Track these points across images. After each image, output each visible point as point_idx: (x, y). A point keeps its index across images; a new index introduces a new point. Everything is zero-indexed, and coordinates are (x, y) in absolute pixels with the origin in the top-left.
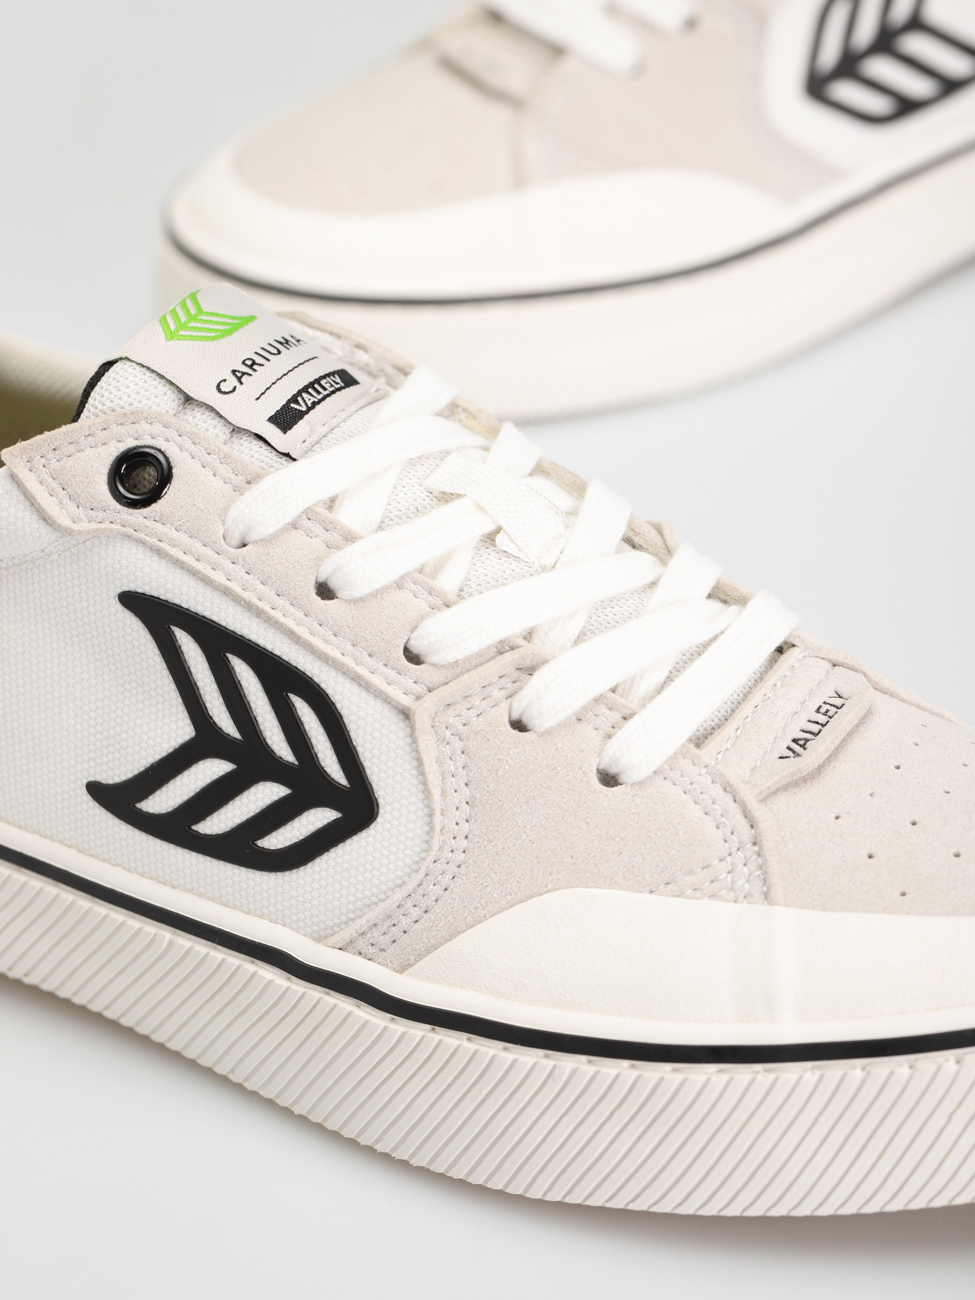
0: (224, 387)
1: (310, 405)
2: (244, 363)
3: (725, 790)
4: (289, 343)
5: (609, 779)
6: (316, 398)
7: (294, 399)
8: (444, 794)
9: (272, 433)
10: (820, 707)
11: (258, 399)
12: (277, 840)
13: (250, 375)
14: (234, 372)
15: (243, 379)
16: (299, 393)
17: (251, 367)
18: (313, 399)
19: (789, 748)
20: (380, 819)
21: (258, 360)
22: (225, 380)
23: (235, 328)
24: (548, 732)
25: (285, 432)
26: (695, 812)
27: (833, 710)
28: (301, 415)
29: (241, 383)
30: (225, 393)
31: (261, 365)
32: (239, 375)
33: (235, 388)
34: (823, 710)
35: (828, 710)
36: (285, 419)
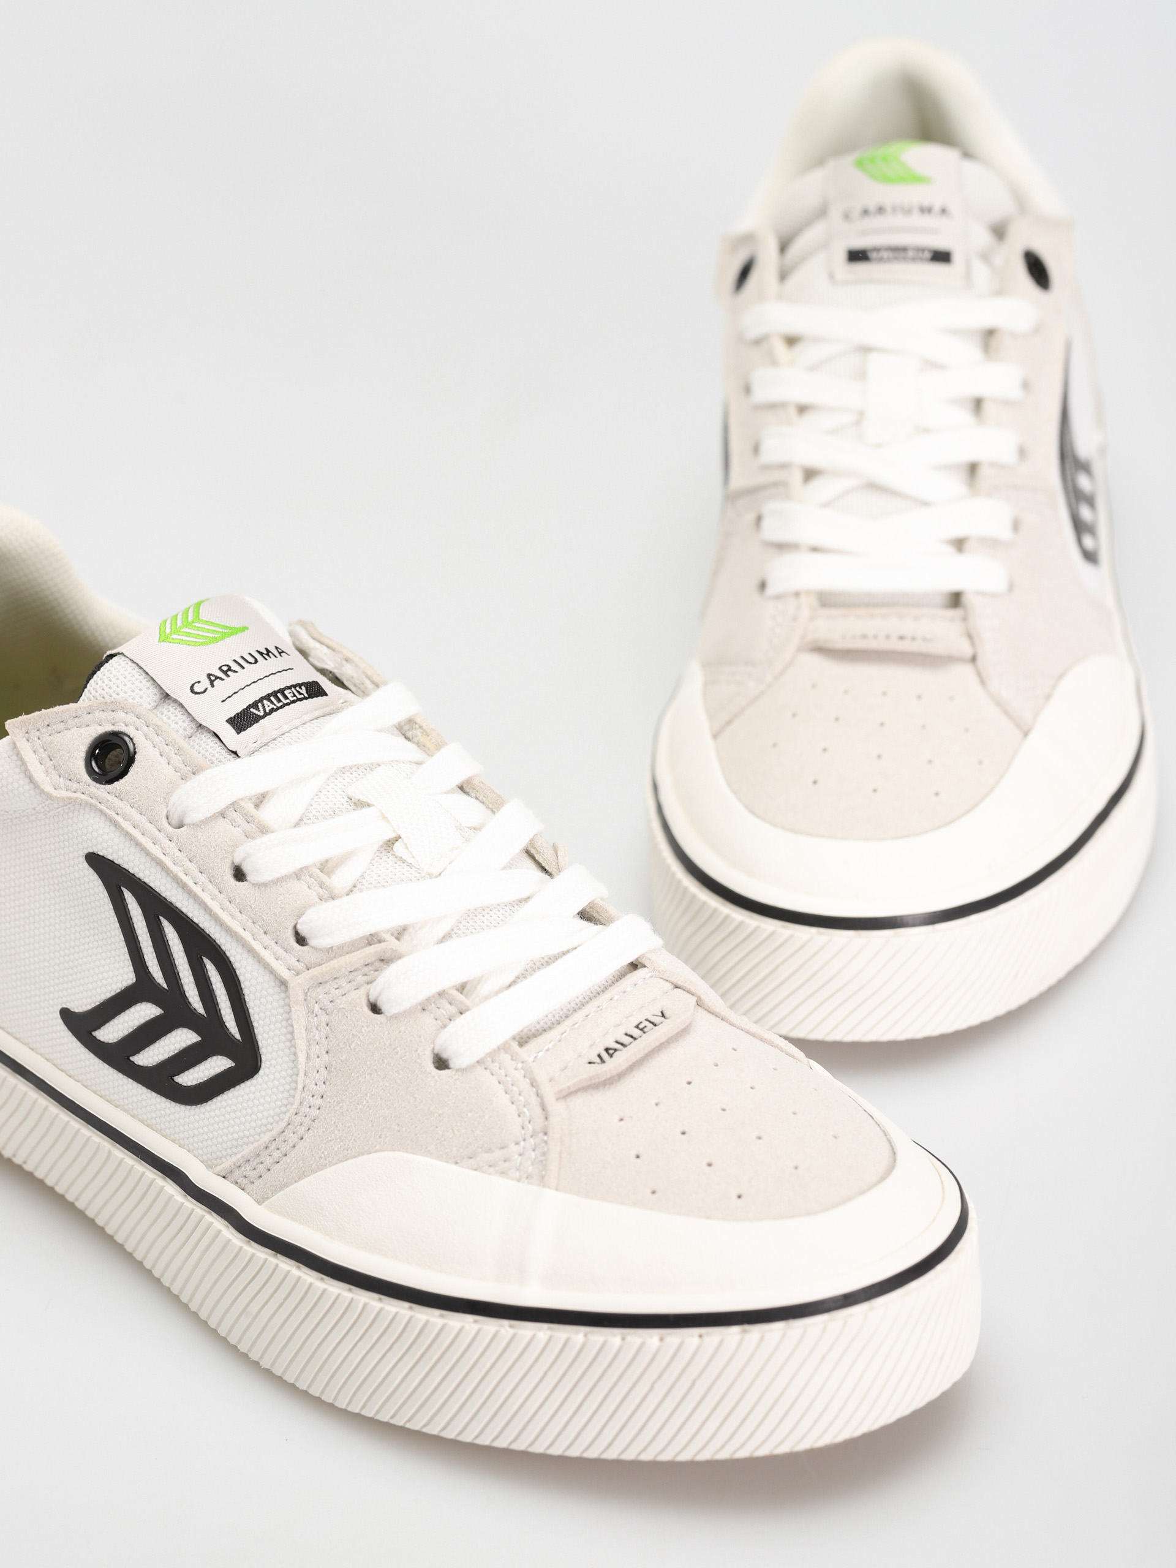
0: (197, 688)
1: (267, 711)
2: (220, 668)
3: (532, 1085)
4: (270, 654)
5: (441, 1063)
6: (275, 705)
7: (255, 705)
8: (308, 1057)
9: (228, 733)
10: (641, 1022)
11: (223, 701)
12: (190, 1078)
13: (223, 680)
14: (209, 675)
15: (215, 683)
16: (261, 700)
17: (225, 673)
18: (272, 706)
19: (599, 1056)
20: (261, 1072)
21: (234, 667)
22: (199, 682)
23: (224, 636)
24: (395, 1017)
25: (238, 733)
26: (505, 1099)
27: (650, 1026)
28: (257, 719)
29: (213, 686)
30: (196, 693)
31: (235, 672)
32: (213, 678)
33: (206, 690)
34: (641, 1026)
35: (645, 1027)
36: (242, 721)
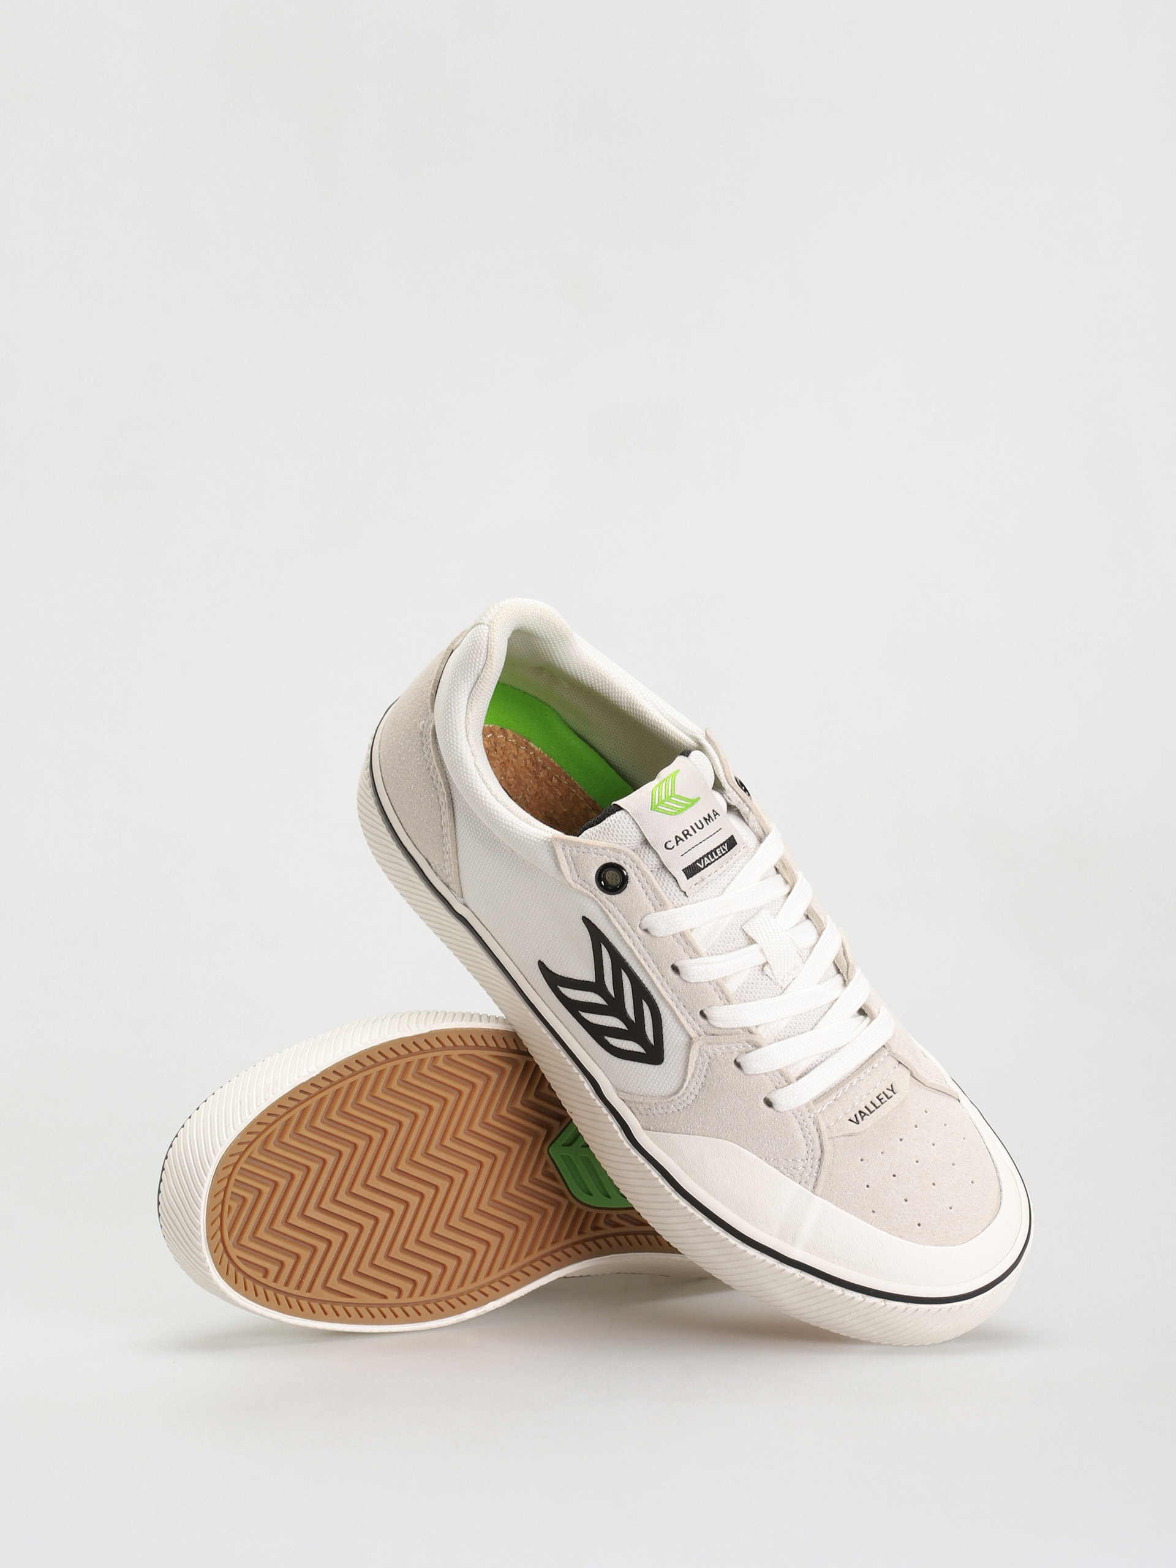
0: (669, 845)
1: (706, 864)
2: (683, 833)
3: (817, 1130)
4: (710, 819)
5: (769, 1103)
6: (710, 859)
7: (699, 861)
8: (693, 1075)
9: (681, 877)
10: (880, 1094)
11: (682, 855)
12: (615, 1042)
13: (684, 840)
14: (676, 837)
15: (679, 843)
16: (703, 858)
17: (685, 836)
18: (709, 862)
19: (855, 1115)
20: (662, 1065)
21: (691, 831)
22: (670, 841)
23: (687, 806)
24: (750, 1074)
25: (687, 879)
26: (800, 1134)
27: (885, 1098)
28: (700, 870)
29: (677, 845)
30: (668, 849)
31: (691, 835)
32: (678, 839)
33: (673, 847)
34: (880, 1098)
35: (882, 1099)
36: (691, 871)
